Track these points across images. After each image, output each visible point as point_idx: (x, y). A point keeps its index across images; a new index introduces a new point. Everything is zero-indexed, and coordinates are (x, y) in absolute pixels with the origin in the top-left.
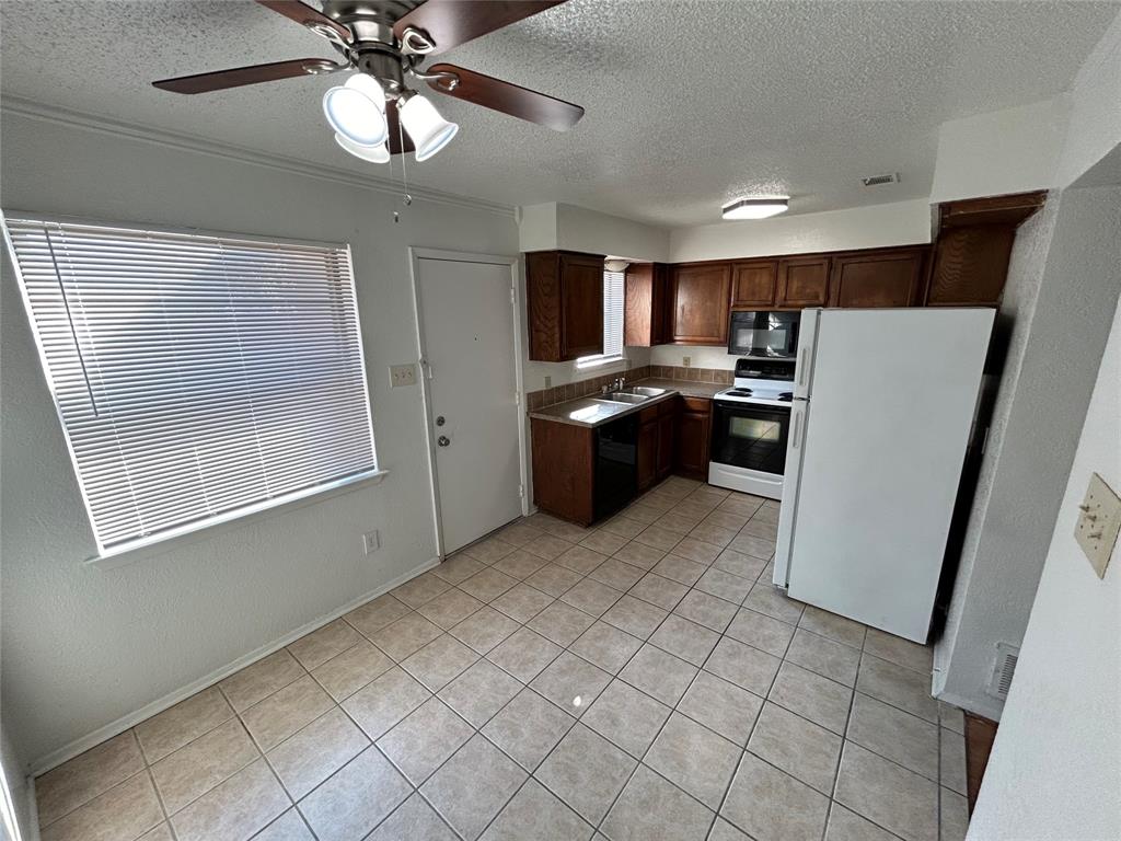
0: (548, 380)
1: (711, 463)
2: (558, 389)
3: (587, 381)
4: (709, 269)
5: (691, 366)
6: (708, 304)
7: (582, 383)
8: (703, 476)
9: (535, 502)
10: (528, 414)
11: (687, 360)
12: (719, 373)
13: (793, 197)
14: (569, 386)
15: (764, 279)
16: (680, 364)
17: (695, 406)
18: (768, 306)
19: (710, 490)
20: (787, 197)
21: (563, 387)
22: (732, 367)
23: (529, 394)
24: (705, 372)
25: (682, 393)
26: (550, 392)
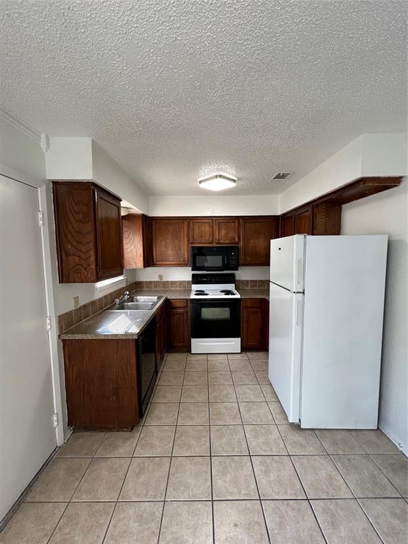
0: (76, 299)
1: (192, 340)
2: (85, 306)
3: (105, 297)
4: (176, 221)
5: (164, 280)
6: (176, 242)
7: (101, 299)
8: (187, 349)
9: (70, 424)
10: (59, 336)
11: (160, 277)
12: (181, 283)
13: (239, 179)
14: (93, 303)
15: (206, 228)
16: (156, 279)
17: (178, 305)
18: (210, 243)
19: (194, 358)
20: (236, 179)
21: (89, 304)
22: (190, 279)
23: (59, 316)
24: (173, 283)
25: (169, 297)
26: (78, 310)
